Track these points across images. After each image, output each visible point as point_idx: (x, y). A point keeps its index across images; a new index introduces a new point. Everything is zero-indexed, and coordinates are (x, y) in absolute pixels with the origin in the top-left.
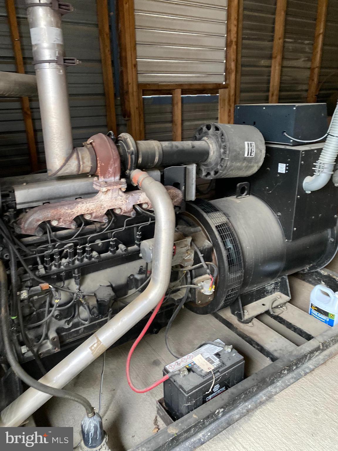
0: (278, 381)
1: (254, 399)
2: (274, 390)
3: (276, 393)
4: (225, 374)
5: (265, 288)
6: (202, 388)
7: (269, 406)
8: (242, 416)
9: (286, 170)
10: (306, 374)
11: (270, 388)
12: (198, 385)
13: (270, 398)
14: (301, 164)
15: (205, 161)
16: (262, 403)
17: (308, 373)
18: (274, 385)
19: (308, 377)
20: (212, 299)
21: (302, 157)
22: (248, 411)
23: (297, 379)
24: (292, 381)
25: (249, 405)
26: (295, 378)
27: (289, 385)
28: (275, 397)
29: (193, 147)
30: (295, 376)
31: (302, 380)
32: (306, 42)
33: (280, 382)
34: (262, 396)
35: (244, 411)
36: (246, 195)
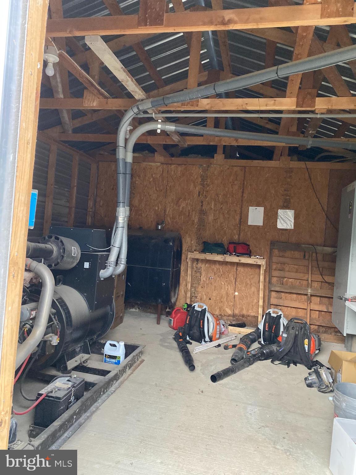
0: (99, 400)
1: (89, 411)
2: (98, 405)
3: (100, 406)
4: (77, 388)
5: (75, 349)
6: (67, 397)
7: (98, 412)
8: (86, 420)
9: (89, 266)
10: (112, 394)
11: (95, 404)
12: (66, 394)
13: (97, 408)
14: (99, 262)
15: (50, 257)
16: (94, 412)
17: (113, 393)
18: (97, 402)
19: (114, 394)
20: (54, 352)
21: (99, 258)
22: (88, 417)
23: (108, 397)
24: (106, 398)
25: (88, 414)
26: (107, 397)
27: (105, 401)
28: (100, 407)
29: (46, 247)
30: (107, 396)
31: (112, 397)
32: (66, 190)
33: (100, 400)
34: (93, 408)
35: (86, 417)
36: (61, 284)
